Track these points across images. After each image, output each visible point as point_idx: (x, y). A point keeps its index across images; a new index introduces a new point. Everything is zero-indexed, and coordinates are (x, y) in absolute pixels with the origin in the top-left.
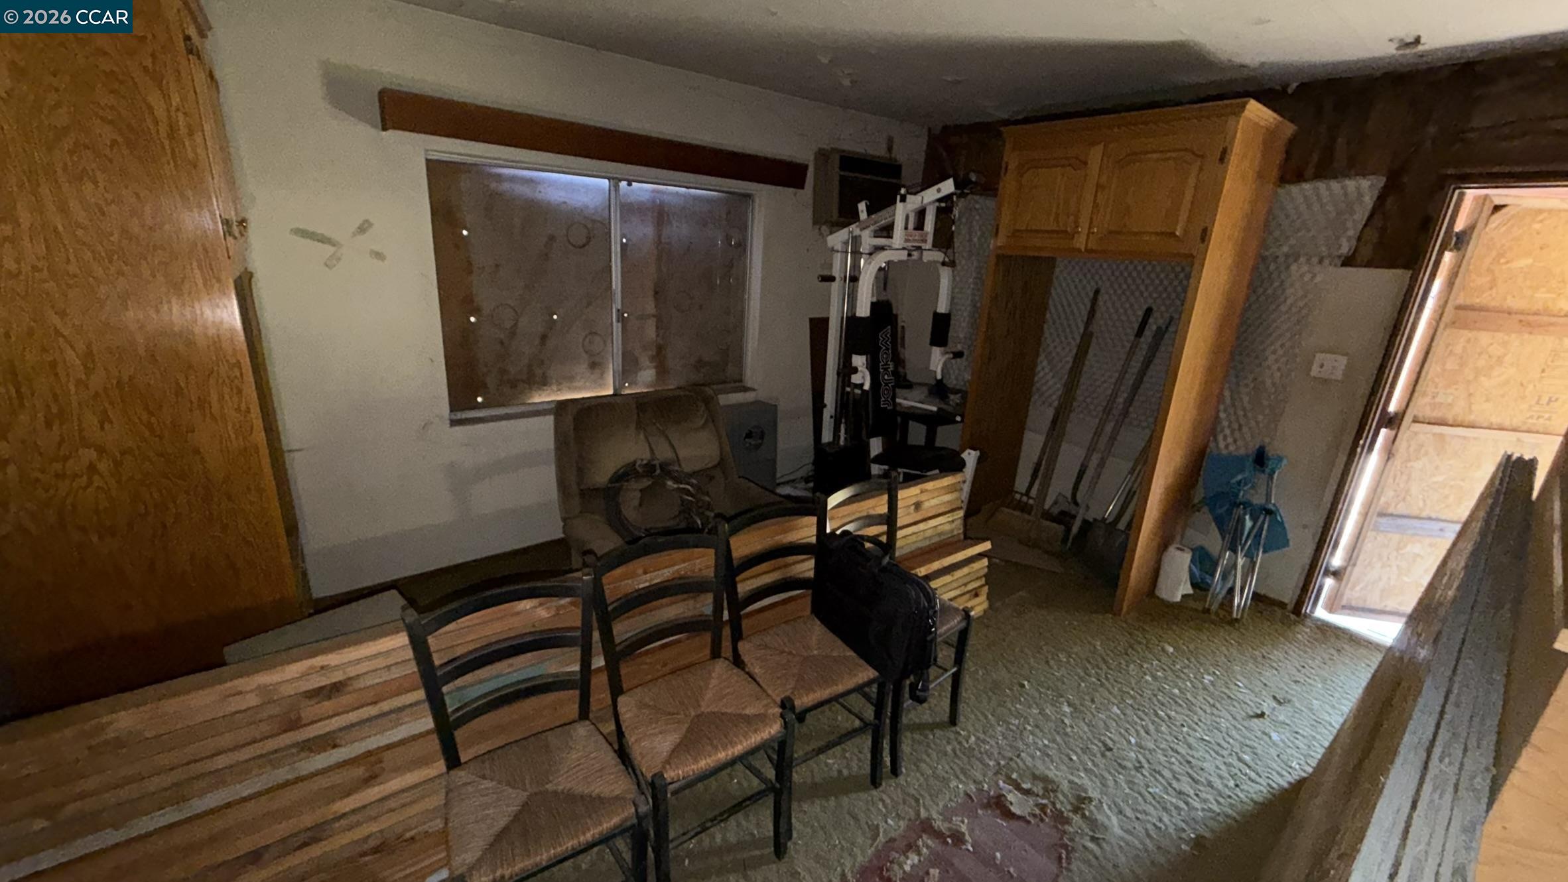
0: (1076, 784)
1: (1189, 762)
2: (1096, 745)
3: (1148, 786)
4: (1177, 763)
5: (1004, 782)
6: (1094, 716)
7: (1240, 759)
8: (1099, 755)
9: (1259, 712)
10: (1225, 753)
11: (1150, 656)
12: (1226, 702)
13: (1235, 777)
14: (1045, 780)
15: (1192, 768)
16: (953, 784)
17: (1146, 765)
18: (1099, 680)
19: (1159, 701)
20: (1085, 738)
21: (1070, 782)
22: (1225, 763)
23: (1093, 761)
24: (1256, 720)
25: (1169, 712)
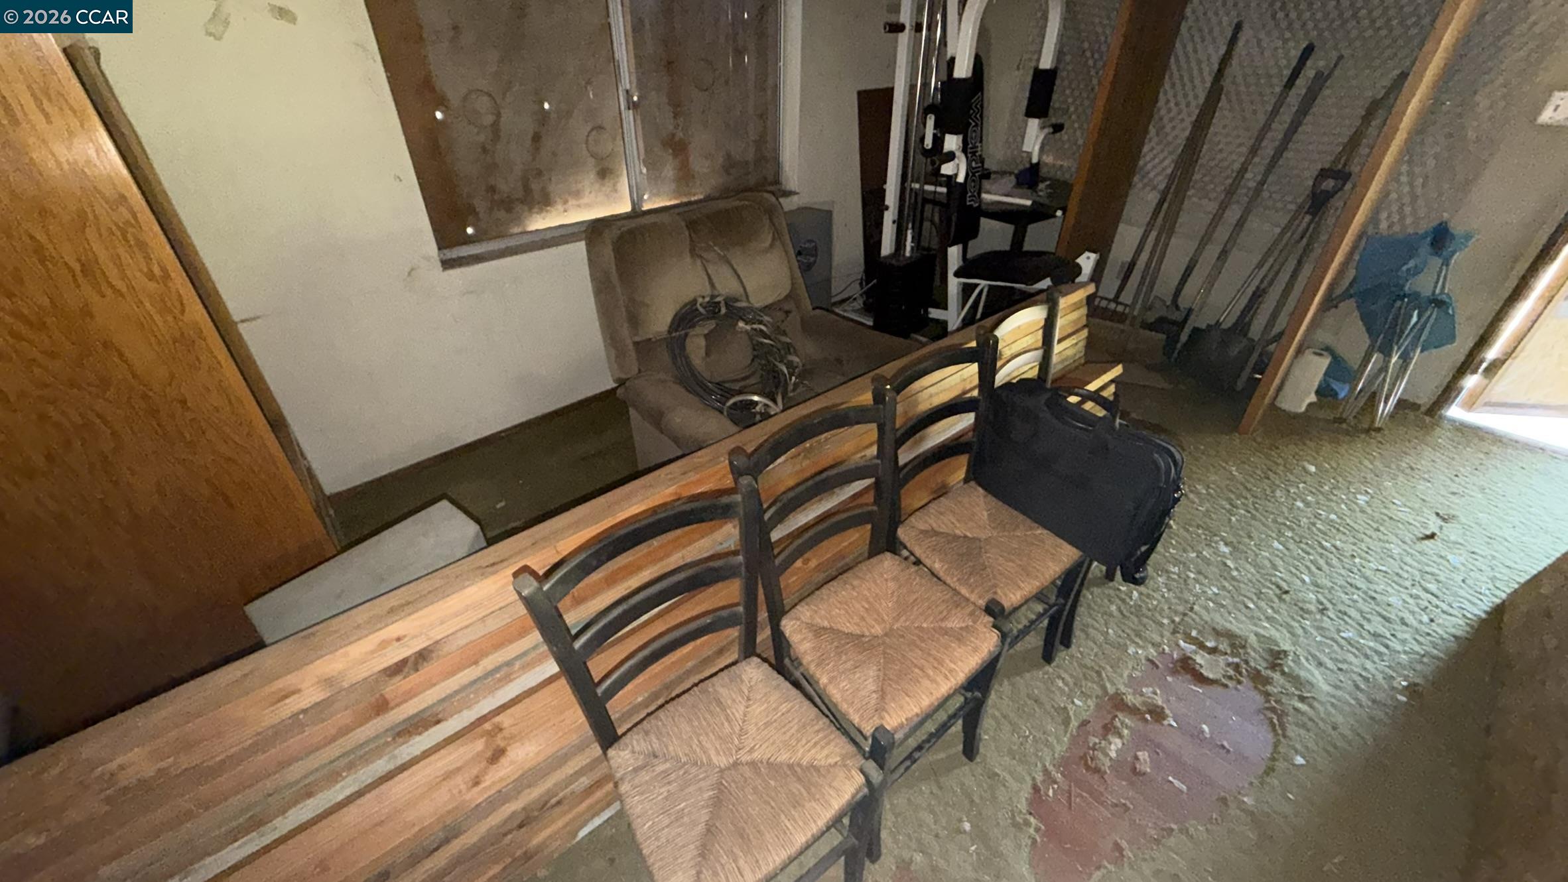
0: (1264, 636)
1: (1374, 598)
2: (1269, 588)
3: (1339, 631)
4: (1360, 600)
5: (1185, 642)
6: (1256, 555)
7: (1426, 590)
8: (1276, 600)
9: (1428, 533)
10: (1408, 584)
11: (1292, 478)
12: (1388, 523)
13: (1428, 610)
14: (1230, 635)
15: (1378, 605)
16: (1131, 650)
17: (1329, 605)
18: (1249, 512)
19: (1319, 530)
20: (1254, 581)
21: (1257, 634)
22: (1411, 596)
23: (1272, 608)
24: (1426, 542)
25: (1333, 542)
